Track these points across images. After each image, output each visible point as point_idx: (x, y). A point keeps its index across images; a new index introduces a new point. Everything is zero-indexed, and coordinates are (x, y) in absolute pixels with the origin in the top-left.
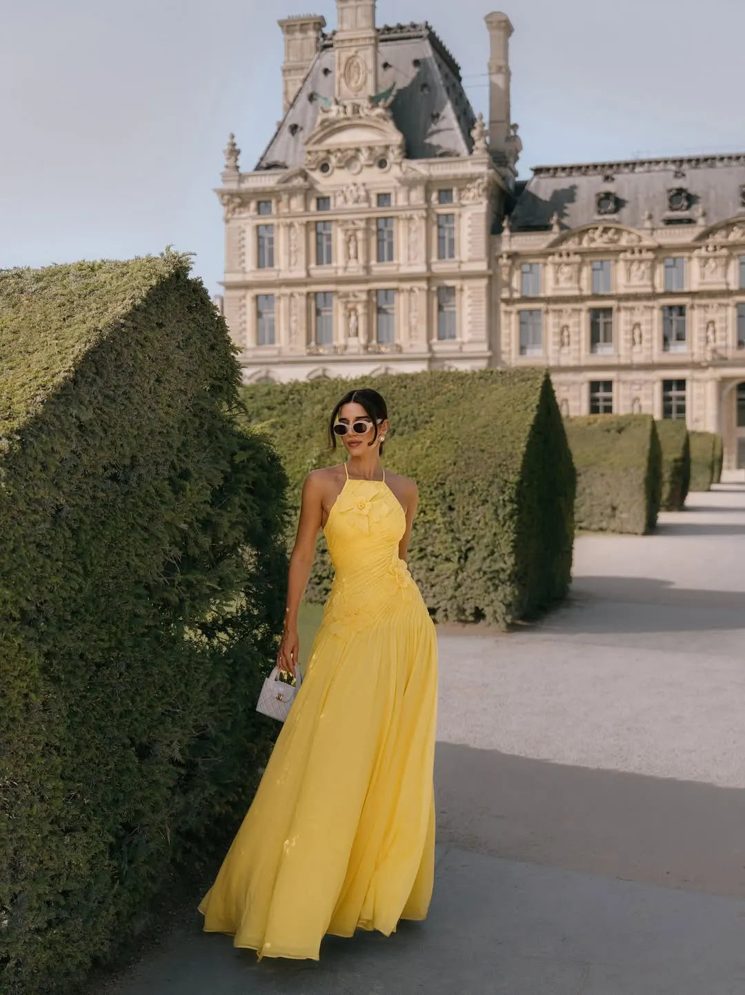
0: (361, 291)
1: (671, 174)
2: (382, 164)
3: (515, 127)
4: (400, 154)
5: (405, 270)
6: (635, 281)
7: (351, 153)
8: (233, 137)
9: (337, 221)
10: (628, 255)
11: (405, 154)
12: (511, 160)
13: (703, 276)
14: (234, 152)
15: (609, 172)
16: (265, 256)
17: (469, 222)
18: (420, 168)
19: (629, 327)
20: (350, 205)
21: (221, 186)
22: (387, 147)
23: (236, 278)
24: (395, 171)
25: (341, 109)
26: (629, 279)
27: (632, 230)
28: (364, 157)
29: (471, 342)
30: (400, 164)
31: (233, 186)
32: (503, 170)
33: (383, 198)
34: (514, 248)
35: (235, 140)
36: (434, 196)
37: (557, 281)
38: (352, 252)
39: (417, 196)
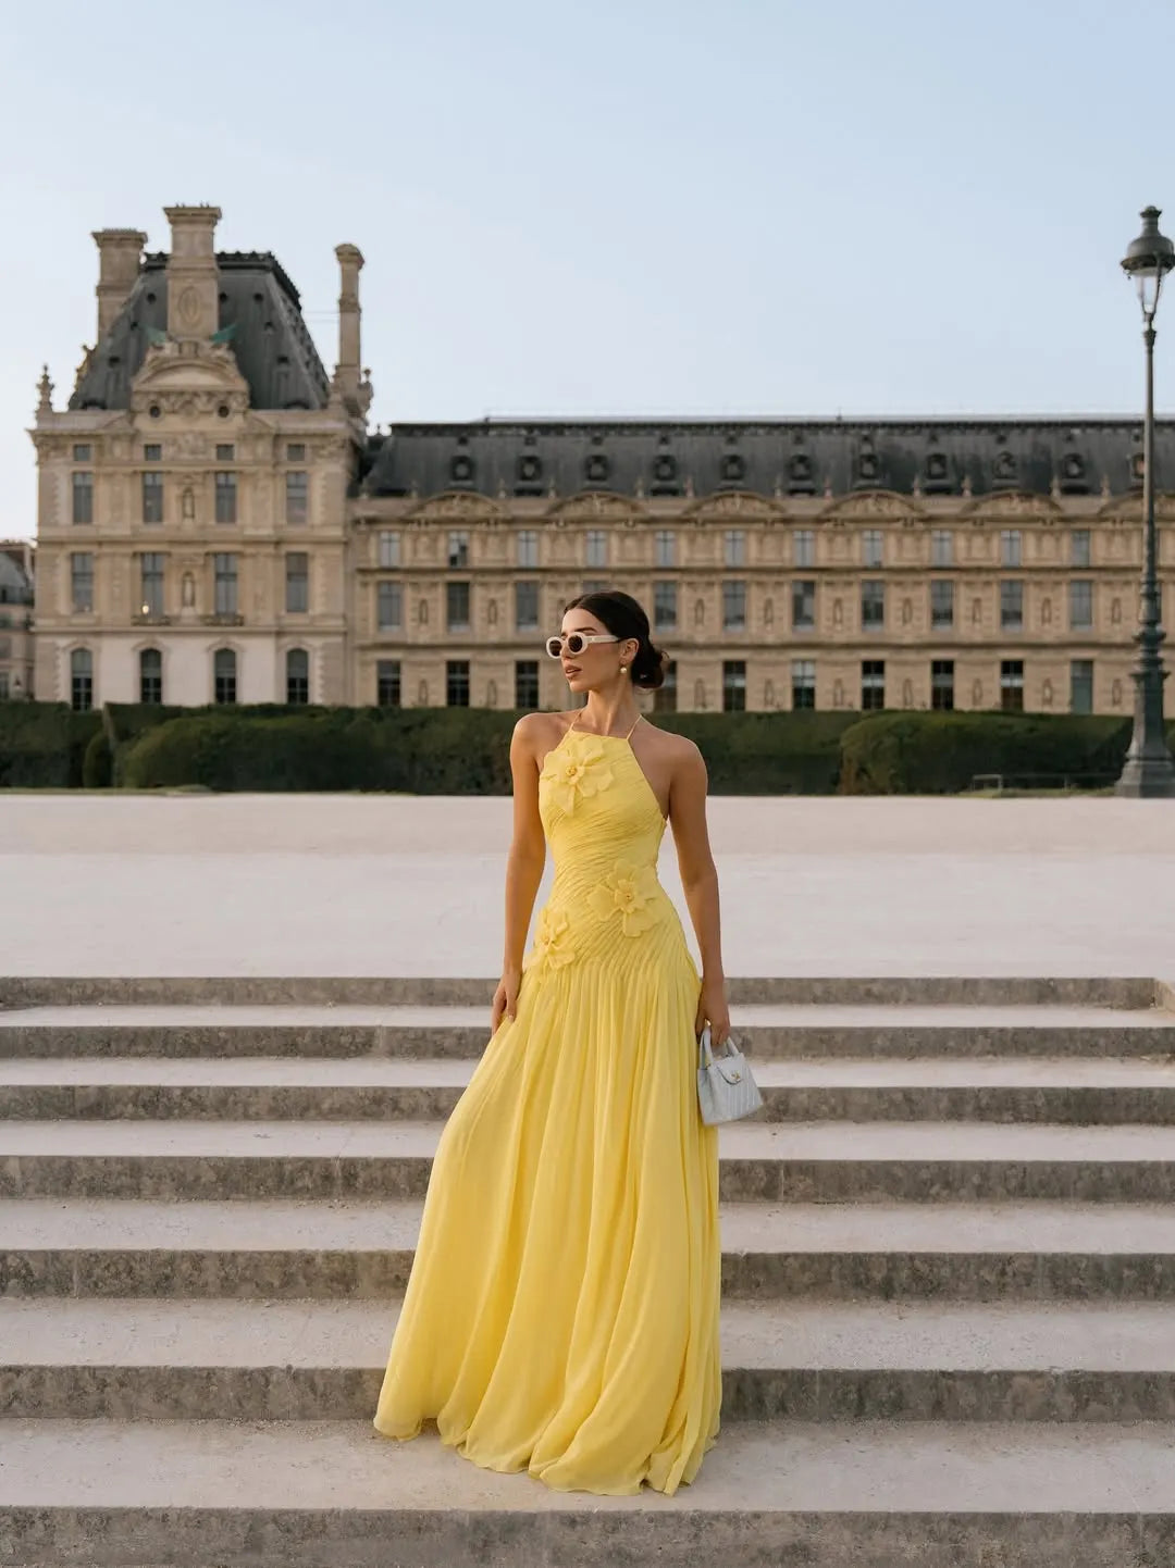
0: (196, 554)
1: (522, 440)
2: (224, 411)
3: (367, 372)
4: (244, 402)
5: (250, 532)
6: (490, 556)
7: (187, 397)
8: (46, 368)
9: (169, 473)
10: (483, 527)
11: (248, 402)
12: (363, 409)
13: (553, 551)
14: (46, 387)
15: (464, 434)
16: (82, 508)
17: (324, 483)
18: (269, 418)
19: (486, 605)
20: (186, 456)
21: (33, 425)
22: (230, 393)
23: (51, 533)
24: (236, 422)
25: (176, 346)
26: (484, 553)
27: (489, 500)
28: (201, 404)
29: (324, 616)
30: (244, 413)
31: (48, 427)
32: (355, 421)
33: (225, 450)
34: (371, 513)
35: (48, 373)
36: (284, 451)
37: (415, 551)
38: (188, 510)
39: (263, 449)
